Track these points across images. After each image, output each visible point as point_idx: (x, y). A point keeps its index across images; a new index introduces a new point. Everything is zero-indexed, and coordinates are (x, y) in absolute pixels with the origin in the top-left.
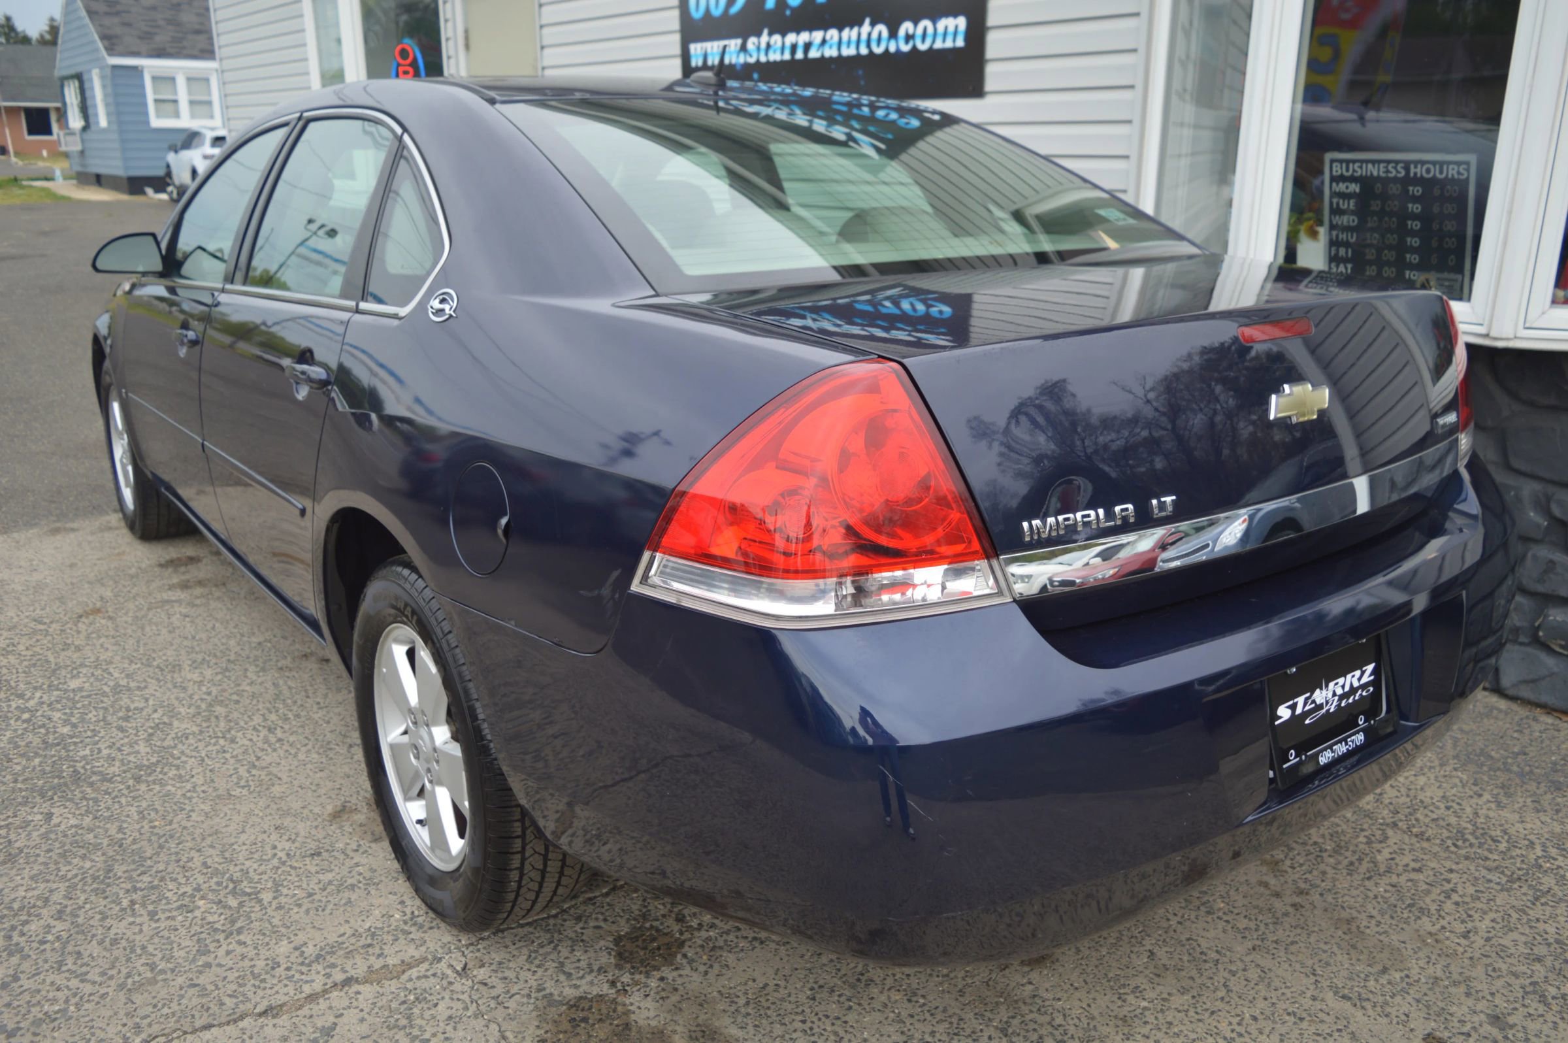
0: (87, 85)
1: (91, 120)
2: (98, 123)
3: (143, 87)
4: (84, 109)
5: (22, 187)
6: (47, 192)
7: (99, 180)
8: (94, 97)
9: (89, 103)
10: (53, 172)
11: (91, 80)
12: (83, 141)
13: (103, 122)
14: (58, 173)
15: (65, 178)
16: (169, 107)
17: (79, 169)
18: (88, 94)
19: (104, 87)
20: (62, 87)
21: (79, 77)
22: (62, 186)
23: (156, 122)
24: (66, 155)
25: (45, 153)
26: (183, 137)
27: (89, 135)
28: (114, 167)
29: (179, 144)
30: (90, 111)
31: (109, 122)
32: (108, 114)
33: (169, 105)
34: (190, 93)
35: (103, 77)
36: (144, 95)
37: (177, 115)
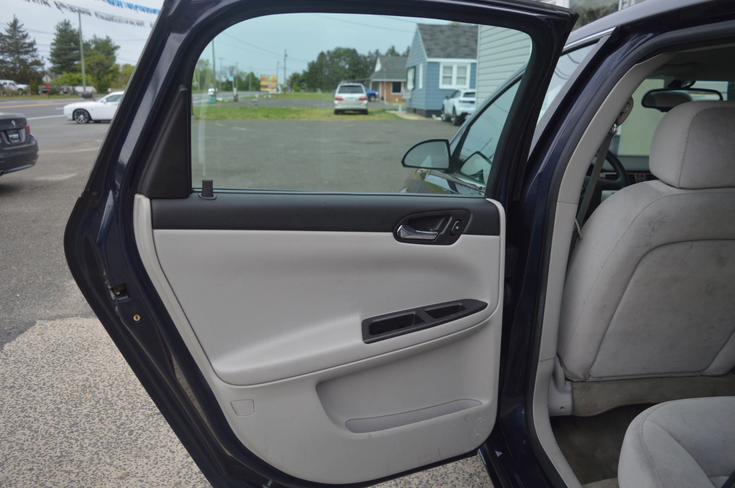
0: (417, 71)
1: (417, 85)
2: (418, 87)
3: (438, 71)
4: (415, 81)
5: (386, 113)
6: (395, 115)
7: (415, 111)
8: (419, 76)
9: (417, 78)
10: (398, 107)
11: (419, 69)
12: (412, 94)
13: (421, 86)
14: (400, 108)
15: (403, 110)
16: (448, 80)
17: (408, 106)
18: (417, 74)
19: (424, 71)
20: (407, 72)
21: (415, 68)
22: (401, 114)
23: (442, 86)
24: (404, 101)
25: (397, 100)
26: (451, 93)
27: (415, 92)
28: (421, 105)
29: (450, 96)
30: (417, 82)
31: (423, 86)
32: (424, 83)
33: (448, 79)
34: (458, 73)
35: (424, 67)
36: (438, 75)
37: (450, 83)
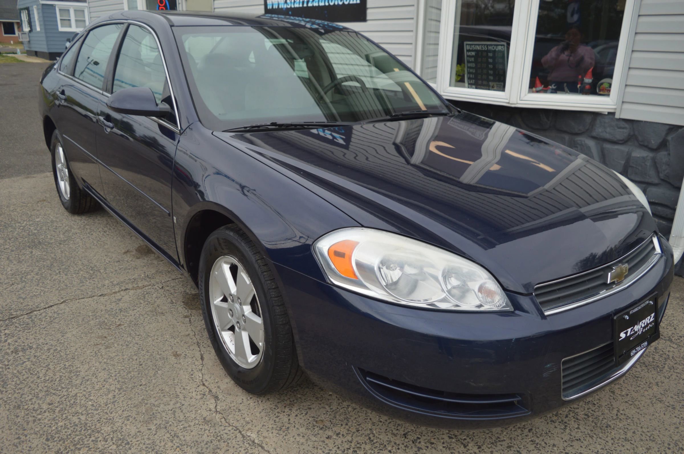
0: (31, 13)
1: (33, 28)
2: (36, 29)
3: (55, 13)
4: (30, 23)
5: (3, 57)
6: (15, 59)
7: (36, 54)
8: (34, 18)
9: (32, 20)
10: (16, 50)
11: (33, 10)
12: (29, 37)
14: (18, 51)
15: (22, 53)
17: (27, 49)
18: (32, 16)
19: (38, 13)
20: (20, 13)
21: (27, 9)
22: (20, 56)
23: (61, 29)
24: (22, 43)
25: (12, 42)
26: (73, 35)
27: (32, 34)
28: (43, 48)
29: (71, 39)
30: (33, 24)
31: (41, 29)
32: (40, 25)
33: (67, 22)
34: (76, 16)
35: (38, 9)
36: (56, 17)
37: (70, 26)
